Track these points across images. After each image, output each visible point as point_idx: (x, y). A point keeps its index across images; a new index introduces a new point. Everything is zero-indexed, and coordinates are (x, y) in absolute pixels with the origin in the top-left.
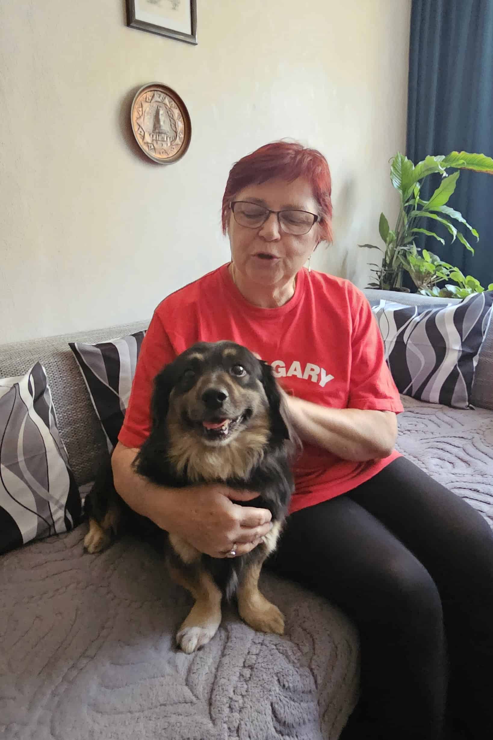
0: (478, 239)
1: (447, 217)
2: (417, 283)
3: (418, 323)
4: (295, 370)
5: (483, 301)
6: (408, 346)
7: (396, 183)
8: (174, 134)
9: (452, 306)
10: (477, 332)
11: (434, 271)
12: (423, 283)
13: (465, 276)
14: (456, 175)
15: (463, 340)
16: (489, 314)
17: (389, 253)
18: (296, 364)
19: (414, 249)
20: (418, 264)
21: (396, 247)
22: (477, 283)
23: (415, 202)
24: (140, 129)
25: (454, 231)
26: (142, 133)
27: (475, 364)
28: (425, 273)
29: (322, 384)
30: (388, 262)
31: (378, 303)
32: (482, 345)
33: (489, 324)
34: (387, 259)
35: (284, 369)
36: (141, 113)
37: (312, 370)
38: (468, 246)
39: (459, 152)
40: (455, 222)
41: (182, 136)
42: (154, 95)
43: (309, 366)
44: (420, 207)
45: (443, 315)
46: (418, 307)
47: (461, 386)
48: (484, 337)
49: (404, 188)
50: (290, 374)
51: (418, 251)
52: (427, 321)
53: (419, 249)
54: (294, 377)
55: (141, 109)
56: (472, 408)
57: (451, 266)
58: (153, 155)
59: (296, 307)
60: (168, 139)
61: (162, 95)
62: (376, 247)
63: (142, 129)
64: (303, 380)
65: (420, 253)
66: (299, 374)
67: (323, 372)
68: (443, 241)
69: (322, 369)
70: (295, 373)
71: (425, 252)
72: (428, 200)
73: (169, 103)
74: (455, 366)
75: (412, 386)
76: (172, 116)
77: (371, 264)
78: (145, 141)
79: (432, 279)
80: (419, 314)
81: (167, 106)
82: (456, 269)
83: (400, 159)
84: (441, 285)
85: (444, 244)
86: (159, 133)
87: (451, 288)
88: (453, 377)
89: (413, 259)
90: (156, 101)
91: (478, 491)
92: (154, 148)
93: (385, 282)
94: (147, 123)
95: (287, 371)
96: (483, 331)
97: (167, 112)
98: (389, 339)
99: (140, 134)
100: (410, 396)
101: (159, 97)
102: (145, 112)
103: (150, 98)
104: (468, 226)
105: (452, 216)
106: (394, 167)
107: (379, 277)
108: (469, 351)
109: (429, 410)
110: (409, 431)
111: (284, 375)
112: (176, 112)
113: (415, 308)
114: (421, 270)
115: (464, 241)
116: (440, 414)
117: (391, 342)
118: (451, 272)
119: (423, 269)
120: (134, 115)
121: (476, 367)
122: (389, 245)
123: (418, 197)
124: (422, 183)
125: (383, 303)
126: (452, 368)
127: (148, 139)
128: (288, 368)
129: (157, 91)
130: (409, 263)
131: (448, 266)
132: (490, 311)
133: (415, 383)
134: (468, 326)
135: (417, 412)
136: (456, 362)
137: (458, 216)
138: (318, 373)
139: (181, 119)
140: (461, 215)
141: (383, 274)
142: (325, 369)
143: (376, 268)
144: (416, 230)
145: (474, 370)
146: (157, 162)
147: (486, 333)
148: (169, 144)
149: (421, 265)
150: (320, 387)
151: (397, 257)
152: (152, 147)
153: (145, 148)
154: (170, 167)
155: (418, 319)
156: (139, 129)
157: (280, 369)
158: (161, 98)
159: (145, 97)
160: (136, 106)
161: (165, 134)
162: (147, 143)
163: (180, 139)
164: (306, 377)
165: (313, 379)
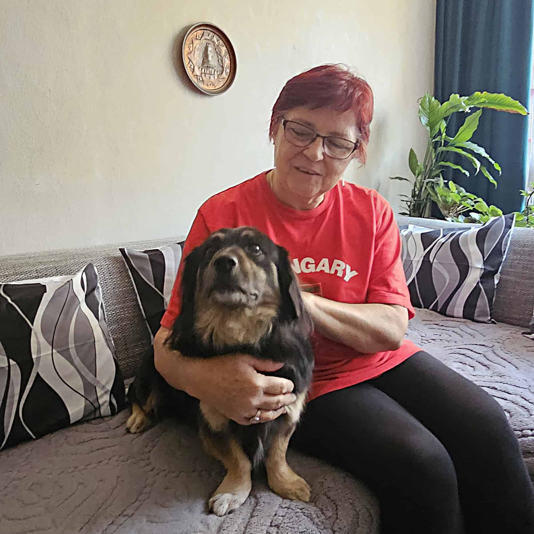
0: (500, 173)
1: (472, 152)
2: (444, 212)
3: (443, 243)
4: (323, 266)
5: (503, 224)
6: (433, 265)
7: (424, 120)
8: (221, 69)
9: (475, 229)
10: (498, 251)
11: (460, 201)
12: (449, 213)
13: (489, 206)
14: (479, 113)
15: (485, 259)
16: (509, 236)
17: (418, 185)
18: (325, 261)
19: (441, 181)
20: (445, 194)
21: (425, 179)
22: (500, 212)
23: (441, 139)
24: (191, 63)
25: (478, 164)
26: (192, 67)
27: (496, 282)
28: (451, 203)
30: (417, 193)
31: (407, 228)
32: (502, 264)
33: (508, 245)
34: (416, 190)
35: (314, 265)
36: (191, 49)
37: (339, 265)
38: (491, 178)
39: (482, 92)
40: (478, 156)
41: (228, 71)
42: (204, 33)
43: (336, 262)
44: (446, 144)
45: (466, 238)
46: (443, 230)
47: (483, 301)
48: (504, 257)
49: (431, 125)
50: (318, 270)
51: (444, 183)
52: (452, 242)
53: (446, 181)
54: (322, 271)
55: (191, 45)
56: (493, 322)
57: (476, 197)
58: (201, 86)
59: (326, 211)
60: (216, 72)
61: (211, 34)
62: (405, 179)
63: (192, 63)
64: (330, 274)
65: (446, 185)
66: (327, 270)
67: (348, 268)
68: (467, 173)
69: (347, 265)
70: (323, 269)
71: (451, 183)
72: (453, 137)
73: (218, 41)
74: (478, 283)
75: (437, 302)
76: (219, 53)
77: (401, 195)
78: (194, 74)
79: (458, 209)
80: (444, 236)
81: (215, 43)
82: (480, 199)
83: (427, 99)
84: (466, 214)
85: (468, 176)
86: (207, 67)
87: (474, 215)
88: (475, 293)
89: (440, 190)
90: (206, 39)
91: (496, 389)
92: (203, 81)
93: (414, 212)
94: (197, 58)
95: (316, 267)
96: (503, 250)
97: (215, 49)
98: (416, 259)
99: (190, 67)
100: (436, 311)
101: (208, 35)
102: (195, 47)
103: (200, 36)
104: (491, 160)
105: (476, 152)
106: (422, 107)
107: (409, 206)
108: (489, 268)
109: (454, 324)
110: (434, 340)
111: (313, 271)
112: (224, 49)
113: (440, 230)
114: (448, 200)
115: (487, 174)
116: (463, 327)
117: (418, 261)
118: (476, 202)
119: (449, 200)
120: (186, 50)
121: (497, 284)
122: (417, 177)
123: (444, 134)
124: (448, 120)
125: (411, 227)
126: (475, 285)
127: (197, 72)
129: (206, 30)
130: (436, 194)
131: (473, 197)
132: (510, 232)
133: (441, 299)
134: (490, 246)
135: (441, 325)
136: (479, 279)
137: (482, 151)
138: (343, 268)
139: (228, 56)
140: (484, 150)
141: (412, 204)
142: (349, 265)
143: (406, 199)
144: (442, 163)
145: (496, 287)
146: (205, 92)
147: (506, 253)
148: (216, 77)
149: (447, 195)
150: (345, 281)
151: (426, 188)
152: (201, 79)
153: (194, 80)
154: (216, 98)
155: (443, 240)
156: (189, 63)
157: (309, 266)
158: (210, 36)
159: (195, 36)
160: (187, 43)
161: (213, 68)
162: (197, 76)
163: (226, 73)
164: (333, 272)
165: (340, 274)
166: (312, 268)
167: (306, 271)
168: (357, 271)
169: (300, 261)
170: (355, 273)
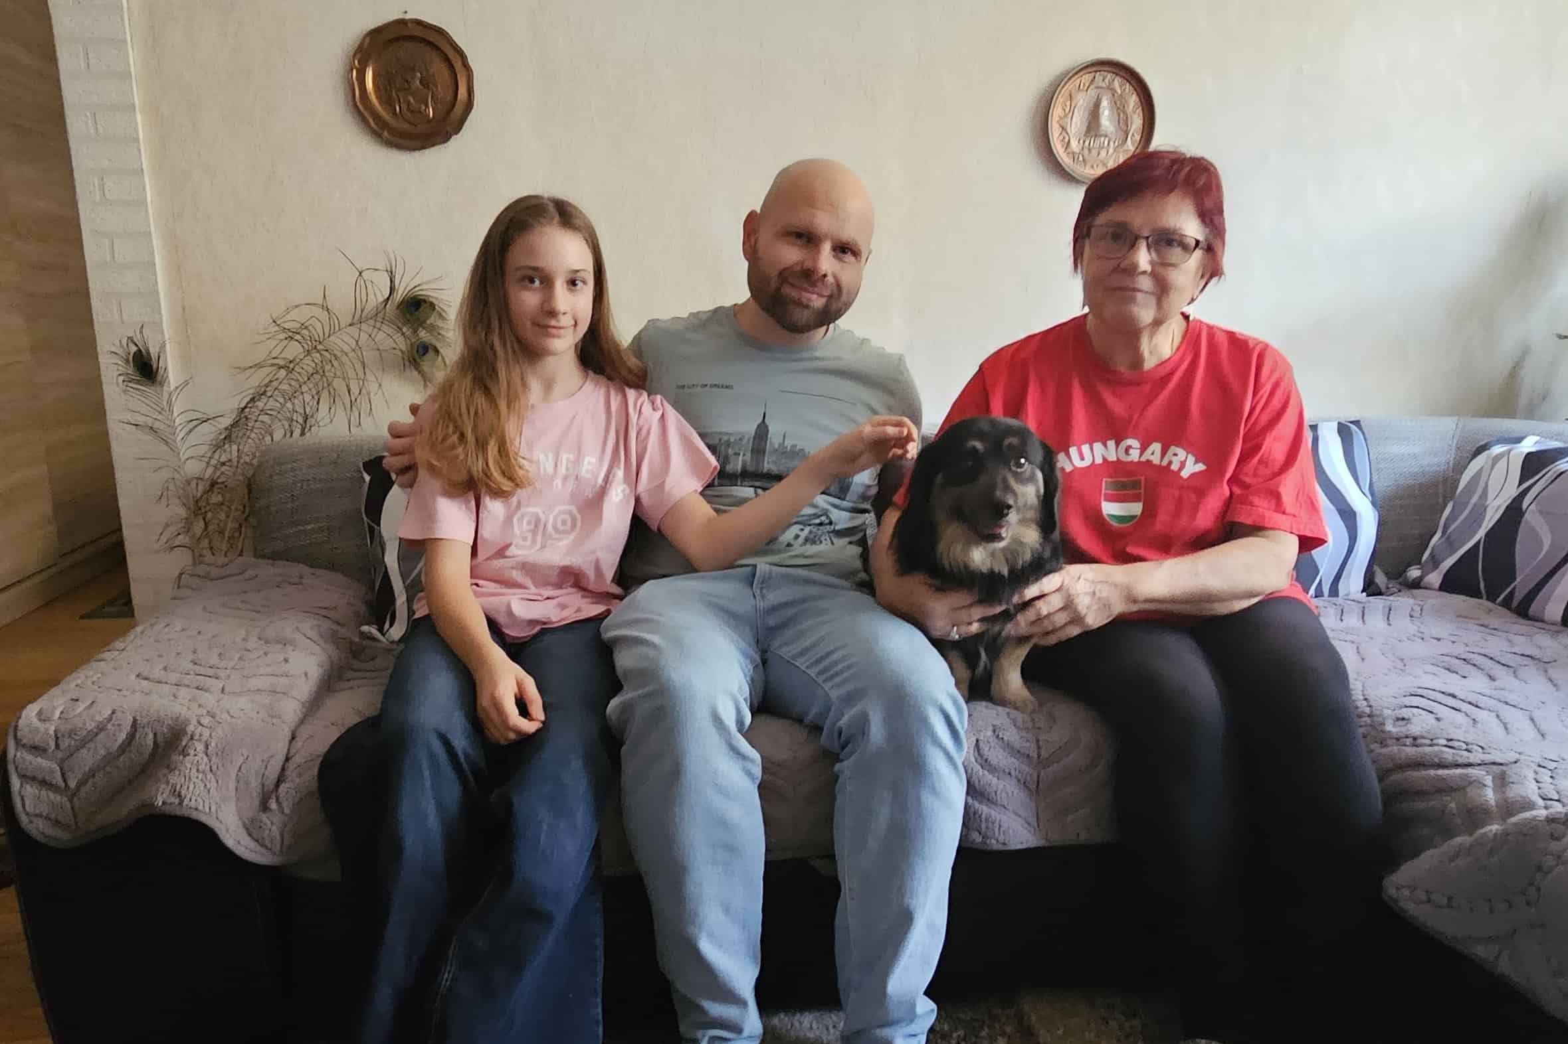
3: (1562, 473)
4: (1153, 454)
6: (1526, 515)
18: (1156, 447)
29: (1185, 474)
35: (1138, 451)
37: (1175, 455)
43: (1173, 449)
50: (1143, 459)
54: (1149, 462)
64: (1160, 466)
66: (1156, 459)
67: (1190, 459)
69: (1190, 456)
70: (1152, 458)
75: (1514, 588)
100: (1509, 609)
111: (1136, 460)
117: (1500, 506)
128: (1143, 449)
138: (1183, 459)
150: (1181, 478)
155: (1564, 467)
157: (1131, 451)
159: (1078, 85)
160: (1061, 100)
161: (1106, 136)
162: (1073, 153)
163: (1133, 144)
164: (1165, 463)
165: (1175, 467)
166: (1135, 455)
167: (1124, 458)
168: (1204, 463)
169: (1117, 445)
170: (1201, 467)
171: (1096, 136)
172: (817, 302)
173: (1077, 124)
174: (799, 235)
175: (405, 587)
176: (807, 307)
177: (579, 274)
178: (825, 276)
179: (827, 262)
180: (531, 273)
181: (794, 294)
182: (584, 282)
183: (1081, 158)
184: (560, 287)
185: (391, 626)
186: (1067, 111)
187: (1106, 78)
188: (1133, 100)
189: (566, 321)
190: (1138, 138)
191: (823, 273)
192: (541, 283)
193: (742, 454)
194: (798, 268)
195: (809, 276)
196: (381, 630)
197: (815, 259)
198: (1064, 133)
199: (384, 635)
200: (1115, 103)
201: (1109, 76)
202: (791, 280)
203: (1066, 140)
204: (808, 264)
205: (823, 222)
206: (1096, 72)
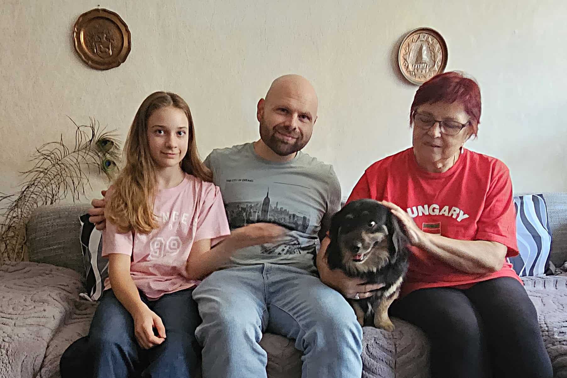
4: (445, 211)
18: (446, 208)
29: (459, 219)
35: (438, 210)
37: (455, 211)
43: (454, 208)
50: (441, 214)
54: (443, 215)
64: (448, 217)
66: (446, 214)
67: (462, 213)
69: (461, 211)
70: (444, 213)
95: (440, 212)
111: (438, 214)
128: (440, 209)
138: (458, 212)
150: (457, 221)
157: (435, 210)
159: (412, 39)
160: (404, 46)
161: (425, 63)
162: (410, 71)
163: (438, 66)
164: (450, 215)
165: (454, 217)
166: (437, 212)
167: (432, 213)
168: (467, 214)
169: (429, 207)
171: (420, 63)
172: (292, 141)
173: (412, 57)
174: (283, 110)
175: (101, 276)
176: (287, 143)
177: (183, 129)
178: (295, 129)
179: (296, 122)
180: (160, 128)
181: (280, 137)
182: (185, 133)
183: (413, 74)
184: (173, 135)
185: (94, 293)
186: (407, 51)
187: (424, 36)
188: (437, 46)
189: (176, 151)
190: (440, 64)
191: (294, 127)
192: (165, 133)
193: (257, 211)
194: (283, 125)
195: (288, 129)
196: (89, 295)
197: (291, 121)
198: (406, 62)
199: (90, 297)
200: (429, 48)
201: (426, 35)
202: (280, 131)
203: (407, 65)
204: (287, 123)
205: (294, 104)
206: (420, 33)
